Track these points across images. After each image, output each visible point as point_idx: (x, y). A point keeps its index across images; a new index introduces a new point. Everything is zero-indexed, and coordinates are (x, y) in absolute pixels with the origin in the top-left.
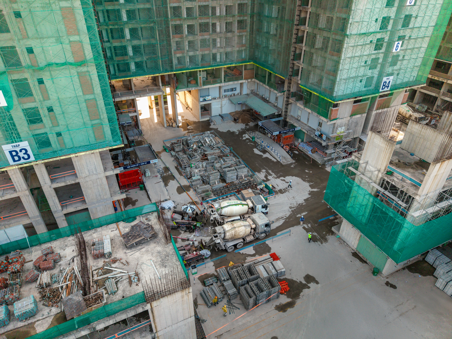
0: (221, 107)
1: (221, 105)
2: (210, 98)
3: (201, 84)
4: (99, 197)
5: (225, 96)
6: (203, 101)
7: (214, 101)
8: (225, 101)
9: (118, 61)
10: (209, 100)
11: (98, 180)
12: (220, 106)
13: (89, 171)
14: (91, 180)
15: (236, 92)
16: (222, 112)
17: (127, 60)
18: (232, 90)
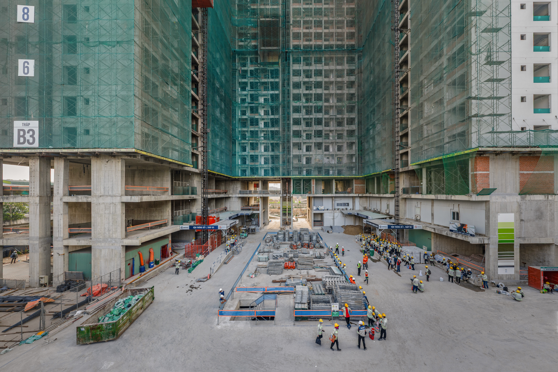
0: (334, 219)
1: (334, 216)
2: (322, 208)
3: (313, 192)
4: (108, 233)
5: (338, 209)
6: (316, 210)
7: (327, 211)
8: (338, 214)
9: (251, 166)
10: (322, 210)
11: (111, 205)
12: (332, 218)
13: (104, 188)
14: (104, 203)
15: (349, 208)
16: (334, 223)
17: (257, 166)
18: (345, 204)
